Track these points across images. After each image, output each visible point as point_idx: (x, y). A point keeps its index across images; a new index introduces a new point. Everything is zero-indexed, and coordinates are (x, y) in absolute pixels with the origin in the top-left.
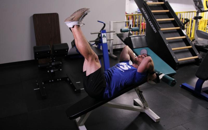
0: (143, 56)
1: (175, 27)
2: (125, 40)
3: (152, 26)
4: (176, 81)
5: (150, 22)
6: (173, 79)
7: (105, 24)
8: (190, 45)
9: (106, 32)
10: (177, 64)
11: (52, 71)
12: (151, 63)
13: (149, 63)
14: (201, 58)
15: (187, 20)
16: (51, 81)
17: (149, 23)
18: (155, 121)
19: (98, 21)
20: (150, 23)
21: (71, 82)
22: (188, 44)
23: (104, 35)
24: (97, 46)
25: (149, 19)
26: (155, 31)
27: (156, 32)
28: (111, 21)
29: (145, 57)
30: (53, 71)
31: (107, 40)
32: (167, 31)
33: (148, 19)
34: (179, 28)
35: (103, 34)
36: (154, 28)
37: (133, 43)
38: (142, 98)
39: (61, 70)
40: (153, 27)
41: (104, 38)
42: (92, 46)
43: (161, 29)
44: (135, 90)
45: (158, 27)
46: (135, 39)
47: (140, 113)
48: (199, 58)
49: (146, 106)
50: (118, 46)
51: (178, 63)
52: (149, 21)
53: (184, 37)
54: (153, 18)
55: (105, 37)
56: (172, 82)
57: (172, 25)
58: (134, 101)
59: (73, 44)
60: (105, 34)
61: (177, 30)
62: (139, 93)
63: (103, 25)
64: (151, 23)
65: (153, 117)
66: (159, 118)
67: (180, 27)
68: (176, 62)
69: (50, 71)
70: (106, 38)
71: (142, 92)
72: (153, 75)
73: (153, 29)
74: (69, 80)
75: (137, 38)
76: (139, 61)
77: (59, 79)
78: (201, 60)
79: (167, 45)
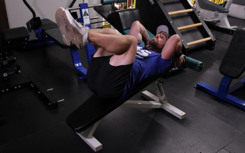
8: (199, 22)
9: (89, 6)
10: (187, 50)
14: (215, 40)
16: (5, 90)
21: (39, 91)
22: (196, 20)
23: (85, 12)
26: (151, 1)
27: (153, 3)
30: (7, 75)
31: (90, 19)
35: (83, 11)
37: (123, 21)
39: (19, 71)
46: (124, 16)
48: (213, 40)
53: (191, 10)
55: (88, 15)
60: (87, 10)
68: (186, 47)
69: (2, 76)
70: (88, 17)
74: (33, 86)
75: (128, 12)
77: (17, 86)
78: (214, 42)
79: (171, 22)
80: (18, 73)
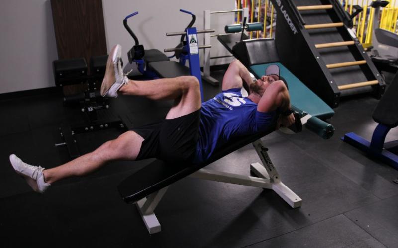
0: (271, 79)
1: (334, 22)
2: (234, 47)
3: (288, 20)
4: (334, 129)
5: (284, 12)
6: (329, 125)
7: (194, 17)
8: (363, 59)
9: (197, 31)
10: (337, 96)
11: (90, 109)
12: (284, 94)
13: (281, 94)
14: (384, 83)
15: (359, 8)
16: (89, 128)
17: (283, 14)
18: (293, 206)
19: (181, 11)
20: (285, 14)
22: (358, 57)
23: (193, 39)
24: (178, 61)
25: (282, 7)
26: (294, 29)
27: (295, 32)
28: (206, 11)
29: (276, 80)
30: (92, 109)
31: (199, 48)
32: (318, 30)
33: (279, 5)
34: (341, 24)
35: (190, 37)
36: (291, 25)
37: (250, 54)
38: (267, 162)
39: (108, 106)
40: (290, 22)
41: (193, 43)
42: (169, 60)
43: (307, 27)
44: (254, 146)
45: (300, 21)
46: (254, 47)
47: (263, 190)
48: (381, 85)
49: (275, 177)
50: (221, 61)
51: (339, 94)
52: (283, 10)
53: (352, 42)
54: (290, 5)
55: (195, 42)
56: (325, 130)
57: (329, 18)
58: (252, 167)
59: (131, 56)
60: (194, 36)
61: (338, 28)
62: (261, 152)
63: (191, 19)
64: (287, 15)
65: (287, 198)
66: (299, 199)
67: (344, 22)
68: (335, 92)
69: (86, 110)
70: (196, 44)
71: (267, 150)
72: (288, 117)
73: (289, 26)
74: (123, 126)
75: (258, 43)
76: (262, 87)
77: (104, 125)
78: (383, 88)
79: (318, 57)
80: (105, 108)
